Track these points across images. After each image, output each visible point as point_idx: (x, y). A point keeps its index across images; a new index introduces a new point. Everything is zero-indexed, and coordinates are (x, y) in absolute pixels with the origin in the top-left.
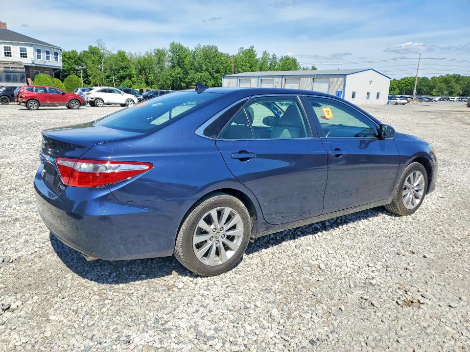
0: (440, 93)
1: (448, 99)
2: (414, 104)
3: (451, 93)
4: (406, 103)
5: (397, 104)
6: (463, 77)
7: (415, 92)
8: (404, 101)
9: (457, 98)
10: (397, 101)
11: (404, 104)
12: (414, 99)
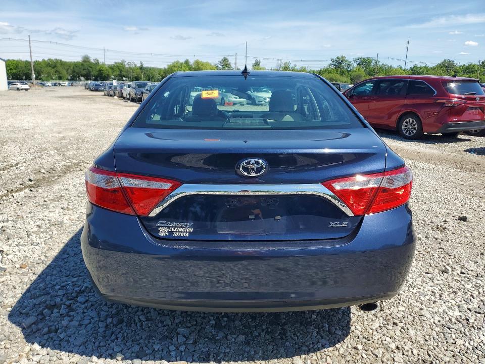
0: (49, 78)
1: (59, 84)
2: (36, 89)
3: (60, 78)
4: (29, 89)
5: (18, 89)
6: (65, 62)
7: (34, 76)
8: (26, 87)
9: (66, 83)
10: (18, 86)
11: (26, 90)
12: (34, 84)
